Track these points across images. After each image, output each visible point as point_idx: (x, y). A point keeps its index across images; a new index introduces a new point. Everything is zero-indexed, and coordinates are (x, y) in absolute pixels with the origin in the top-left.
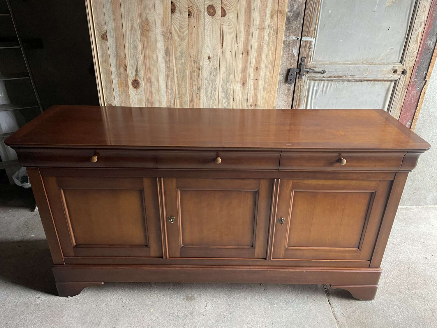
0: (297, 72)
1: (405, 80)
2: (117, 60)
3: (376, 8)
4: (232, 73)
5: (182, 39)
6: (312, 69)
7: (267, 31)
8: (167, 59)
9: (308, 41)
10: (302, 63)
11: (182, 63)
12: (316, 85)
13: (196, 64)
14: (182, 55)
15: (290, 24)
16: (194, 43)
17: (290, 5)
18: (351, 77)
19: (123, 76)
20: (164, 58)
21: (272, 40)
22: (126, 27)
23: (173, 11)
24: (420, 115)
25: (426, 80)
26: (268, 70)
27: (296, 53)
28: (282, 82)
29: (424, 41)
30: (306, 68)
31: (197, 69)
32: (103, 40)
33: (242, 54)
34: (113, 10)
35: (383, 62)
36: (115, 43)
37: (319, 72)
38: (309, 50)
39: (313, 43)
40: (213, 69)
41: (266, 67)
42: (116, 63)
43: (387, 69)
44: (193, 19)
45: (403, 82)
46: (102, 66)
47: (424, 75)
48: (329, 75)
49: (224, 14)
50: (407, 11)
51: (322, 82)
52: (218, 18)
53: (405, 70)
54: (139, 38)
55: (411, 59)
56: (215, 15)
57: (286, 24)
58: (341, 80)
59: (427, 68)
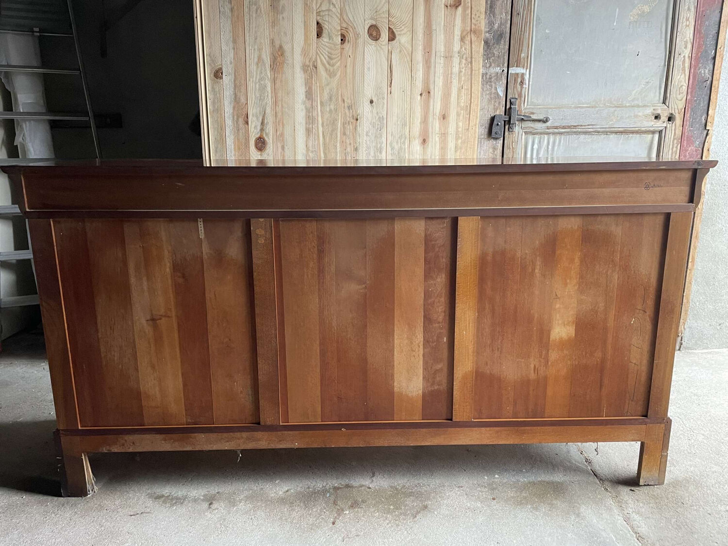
0: (505, 121)
1: (675, 130)
2: (234, 108)
3: (615, 24)
4: (405, 125)
5: (331, 75)
6: (528, 117)
7: (456, 60)
8: (309, 105)
9: (518, 74)
10: (512, 106)
11: (331, 110)
12: (536, 141)
13: (351, 111)
14: (331, 99)
15: (490, 50)
16: (348, 80)
17: (489, 23)
18: (589, 127)
19: (243, 132)
20: (304, 103)
21: (465, 73)
22: (251, 59)
23: (319, 35)
24: (708, 186)
25: (707, 129)
26: (461, 117)
27: (501, 93)
28: (483, 137)
29: (695, 69)
30: (518, 115)
31: (353, 119)
32: (215, 79)
33: (421, 95)
34: (233, 35)
35: (636, 102)
36: (233, 82)
37: (539, 121)
38: (522, 88)
39: (526, 77)
40: (377, 118)
41: (458, 115)
42: (233, 113)
43: (643, 113)
44: (347, 46)
45: (671, 133)
46: (212, 117)
47: (704, 121)
48: (556, 124)
49: (392, 37)
50: (662, 26)
51: (546, 136)
52: (384, 43)
53: (672, 114)
54: (269, 75)
55: (679, 97)
56: (379, 39)
57: (485, 51)
58: (575, 132)
59: (706, 110)
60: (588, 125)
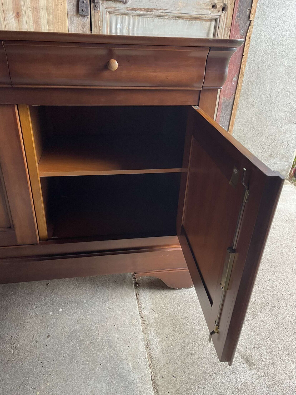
1: (227, 19)
12: (119, 21)
18: (161, 11)
24: (247, 68)
25: (250, 20)
28: (72, 13)
45: (224, 21)
47: (248, 13)
48: (134, 6)
51: (127, 17)
53: (225, 4)
58: (150, 15)
59: (251, 4)
60: (161, 9)
